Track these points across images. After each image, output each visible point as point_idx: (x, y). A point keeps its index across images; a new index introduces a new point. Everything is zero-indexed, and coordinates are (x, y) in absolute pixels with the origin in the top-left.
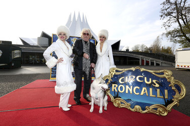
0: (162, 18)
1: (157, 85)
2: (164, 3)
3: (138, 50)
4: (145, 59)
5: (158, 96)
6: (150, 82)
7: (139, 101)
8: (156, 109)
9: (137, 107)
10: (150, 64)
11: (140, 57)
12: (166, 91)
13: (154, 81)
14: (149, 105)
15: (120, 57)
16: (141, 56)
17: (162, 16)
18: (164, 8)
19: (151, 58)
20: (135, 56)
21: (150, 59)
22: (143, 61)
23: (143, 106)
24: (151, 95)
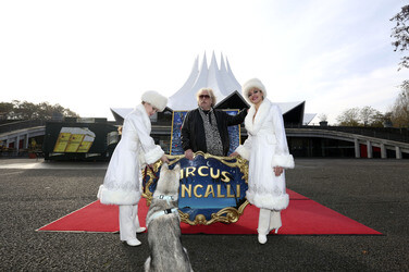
0: (400, 47)
1: (227, 180)
2: (398, 17)
3: (355, 123)
4: (368, 144)
5: (229, 195)
6: (217, 176)
7: (202, 207)
8: (225, 215)
9: (200, 217)
10: (383, 154)
11: (355, 138)
12: (238, 186)
13: (224, 173)
14: (217, 210)
15: (305, 140)
16: (356, 136)
17: (397, 44)
18: (401, 26)
19: (385, 141)
20: (340, 135)
21: (382, 143)
22: (363, 148)
23: (208, 214)
24: (219, 195)
